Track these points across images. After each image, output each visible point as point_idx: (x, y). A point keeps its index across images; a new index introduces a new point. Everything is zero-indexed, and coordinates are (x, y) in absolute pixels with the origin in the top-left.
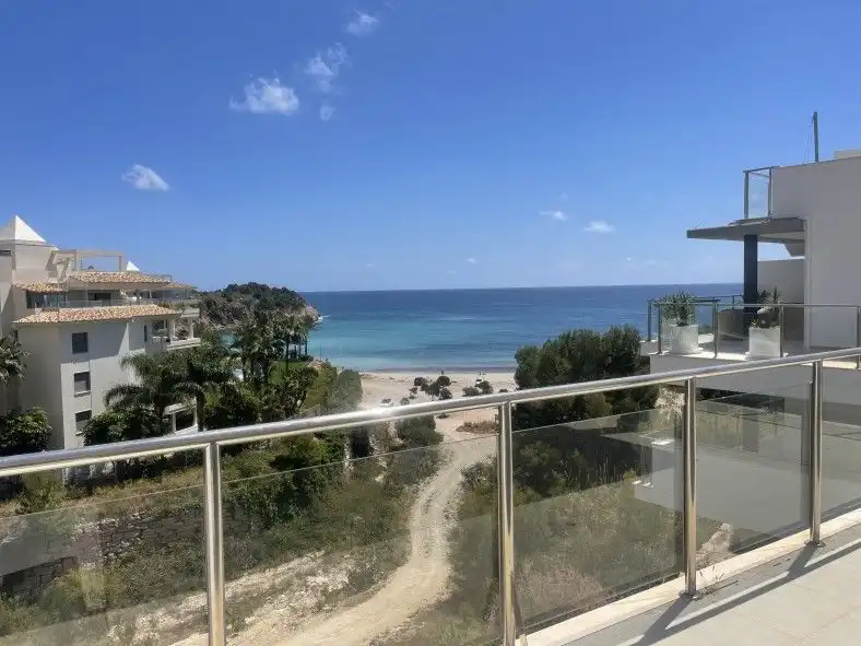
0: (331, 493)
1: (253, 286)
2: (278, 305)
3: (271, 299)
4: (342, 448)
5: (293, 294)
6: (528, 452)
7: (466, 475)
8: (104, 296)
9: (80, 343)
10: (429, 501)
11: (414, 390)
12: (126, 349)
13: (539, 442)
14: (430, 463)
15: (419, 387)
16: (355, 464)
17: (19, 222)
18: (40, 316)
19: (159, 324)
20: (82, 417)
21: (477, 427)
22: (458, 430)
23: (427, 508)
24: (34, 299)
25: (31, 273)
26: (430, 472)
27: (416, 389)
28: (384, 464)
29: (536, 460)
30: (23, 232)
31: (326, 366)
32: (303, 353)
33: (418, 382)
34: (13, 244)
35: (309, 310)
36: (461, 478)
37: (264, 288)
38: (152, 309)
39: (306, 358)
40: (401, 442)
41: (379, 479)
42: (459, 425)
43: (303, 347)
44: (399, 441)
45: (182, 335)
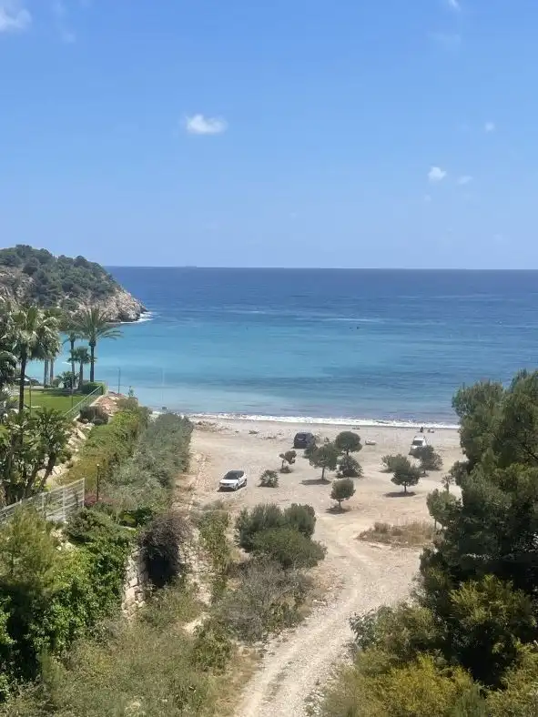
0: (87, 651)
1: (23, 251)
2: (67, 288)
3: (54, 276)
4: (120, 567)
5: (95, 268)
6: (466, 595)
7: (358, 628)
10: (281, 677)
11: (289, 457)
13: (489, 578)
14: (291, 602)
15: (300, 452)
16: (147, 597)
21: (397, 532)
22: (361, 537)
23: (275, 689)
26: (291, 619)
27: (293, 455)
28: (206, 597)
29: (479, 614)
31: (128, 405)
32: (86, 377)
33: (303, 441)
36: (351, 635)
37: (44, 257)
39: (89, 390)
40: (247, 556)
41: (190, 628)
42: (366, 528)
43: (87, 367)
44: (242, 555)
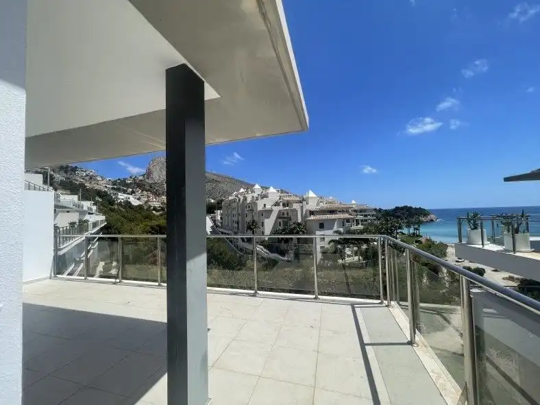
3: (414, 212)
5: (424, 210)
8: (332, 212)
9: (322, 226)
12: (335, 228)
17: (310, 192)
18: (312, 218)
19: (348, 221)
20: (322, 247)
24: (312, 213)
25: (312, 206)
30: (311, 194)
31: (429, 240)
32: (418, 233)
34: (308, 198)
35: (432, 216)
38: (347, 216)
39: (419, 236)
45: (357, 224)
